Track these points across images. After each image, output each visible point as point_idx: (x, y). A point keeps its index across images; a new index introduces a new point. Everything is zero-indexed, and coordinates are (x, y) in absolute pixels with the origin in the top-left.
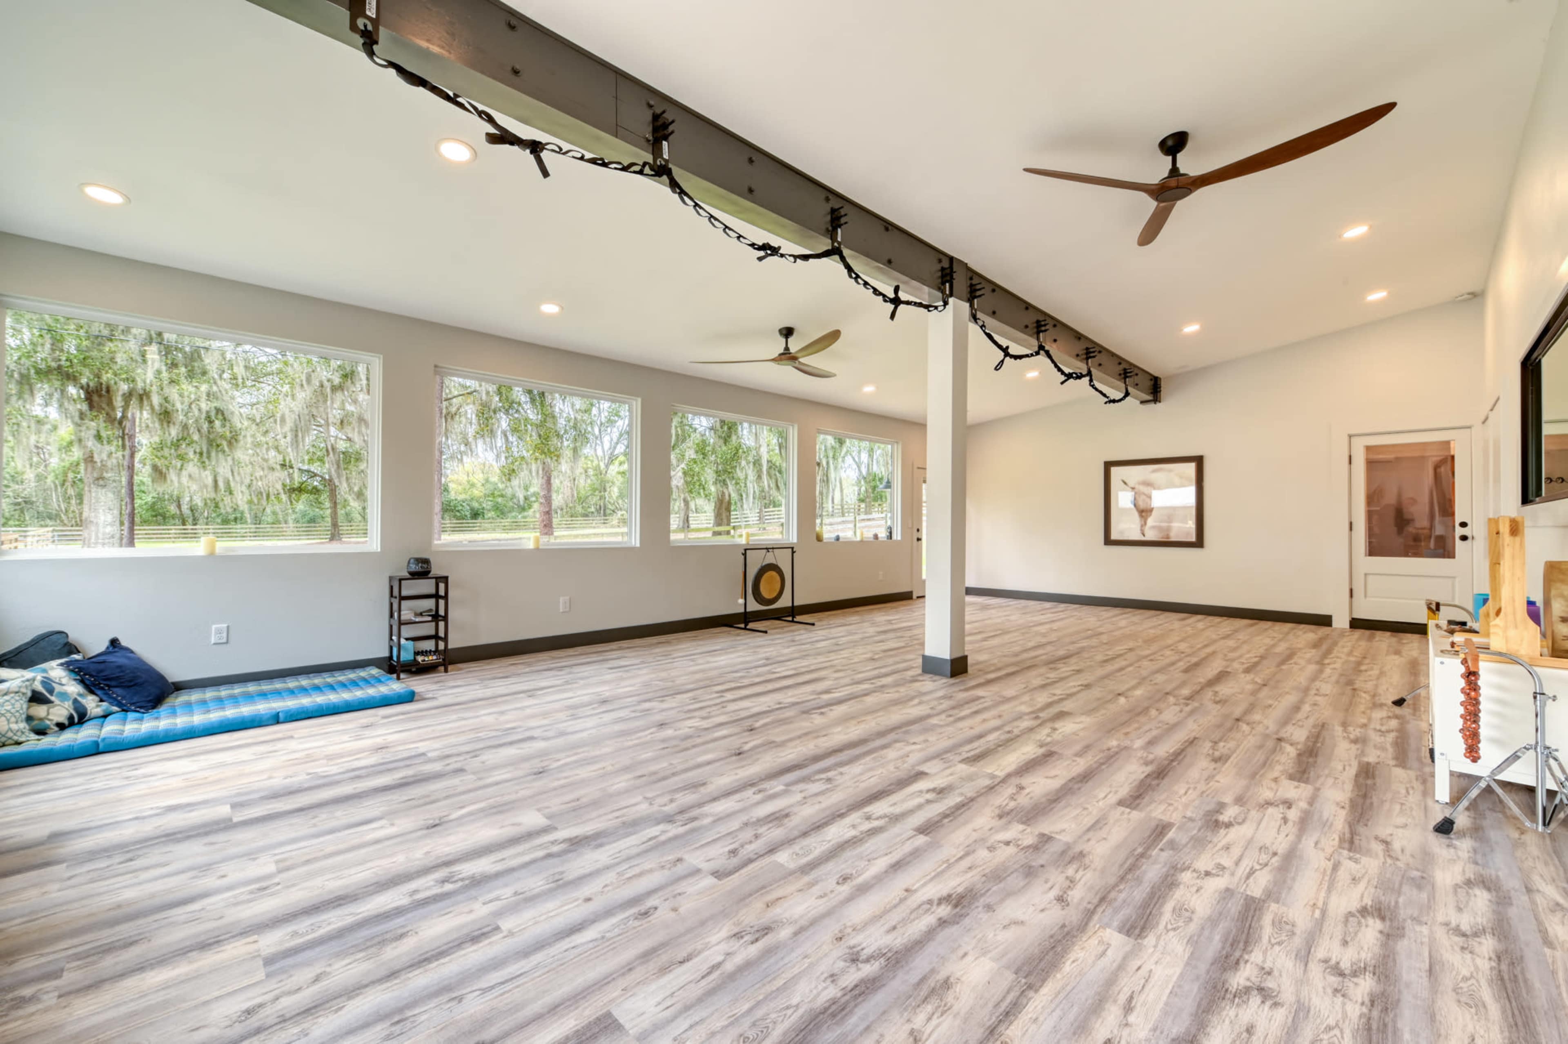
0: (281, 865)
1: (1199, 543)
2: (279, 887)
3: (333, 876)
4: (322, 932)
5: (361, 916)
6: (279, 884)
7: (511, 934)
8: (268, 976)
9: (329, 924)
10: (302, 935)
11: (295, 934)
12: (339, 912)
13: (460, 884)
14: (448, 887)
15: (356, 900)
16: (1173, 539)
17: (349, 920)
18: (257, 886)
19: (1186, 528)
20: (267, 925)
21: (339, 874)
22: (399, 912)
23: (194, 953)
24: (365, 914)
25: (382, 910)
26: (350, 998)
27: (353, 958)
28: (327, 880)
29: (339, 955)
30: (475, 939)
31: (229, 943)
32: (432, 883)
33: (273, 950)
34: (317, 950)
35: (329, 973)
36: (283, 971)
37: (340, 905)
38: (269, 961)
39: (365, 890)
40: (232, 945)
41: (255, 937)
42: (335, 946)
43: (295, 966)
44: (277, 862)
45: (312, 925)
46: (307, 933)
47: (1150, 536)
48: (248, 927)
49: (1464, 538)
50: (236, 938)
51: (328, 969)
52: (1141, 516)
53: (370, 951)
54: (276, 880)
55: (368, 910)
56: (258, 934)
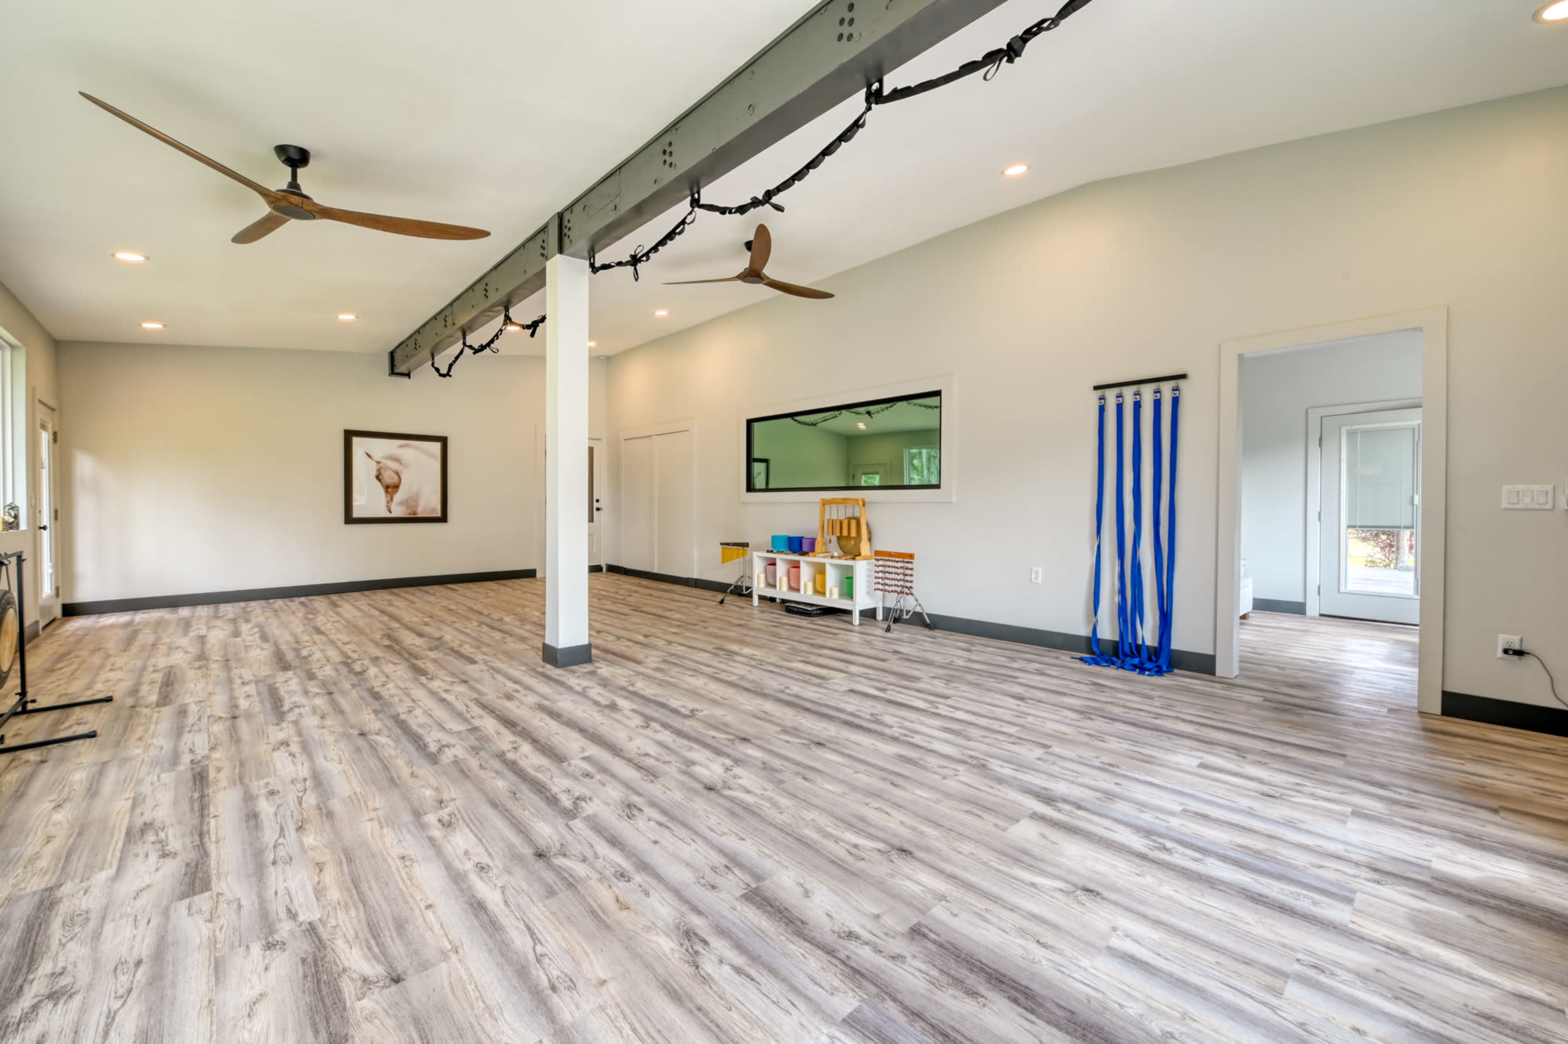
0: (1277, 983)
1: (443, 519)
2: (1299, 956)
3: (1239, 924)
4: (1293, 889)
5: (1253, 876)
6: (1298, 960)
7: (1181, 804)
8: (1354, 892)
9: (1282, 889)
10: (1310, 898)
11: (1315, 903)
12: (1265, 891)
13: (1160, 840)
14: (1169, 844)
15: (1244, 889)
16: (420, 515)
17: (1265, 880)
18: (1322, 978)
19: (430, 503)
20: (1335, 928)
21: (1231, 921)
22: (1224, 858)
23: (1414, 954)
24: (1249, 875)
25: (1234, 868)
26: (1308, 846)
27: (1287, 860)
28: (1248, 924)
29: (1295, 868)
30: (1205, 817)
31: (1378, 939)
32: (1176, 855)
33: (1341, 906)
34: (1306, 881)
35: (1310, 864)
36: (1343, 888)
37: (1261, 895)
38: (1349, 901)
39: (1228, 891)
40: (1376, 935)
41: (1351, 926)
42: (1291, 874)
43: (1331, 883)
44: (1278, 993)
45: (1296, 899)
46: (1305, 896)
47: (398, 512)
48: (1353, 940)
49: (598, 509)
50: (1369, 937)
51: (1308, 866)
52: (387, 492)
53: (1272, 855)
54: (1297, 967)
55: (1244, 876)
56: (1346, 926)
